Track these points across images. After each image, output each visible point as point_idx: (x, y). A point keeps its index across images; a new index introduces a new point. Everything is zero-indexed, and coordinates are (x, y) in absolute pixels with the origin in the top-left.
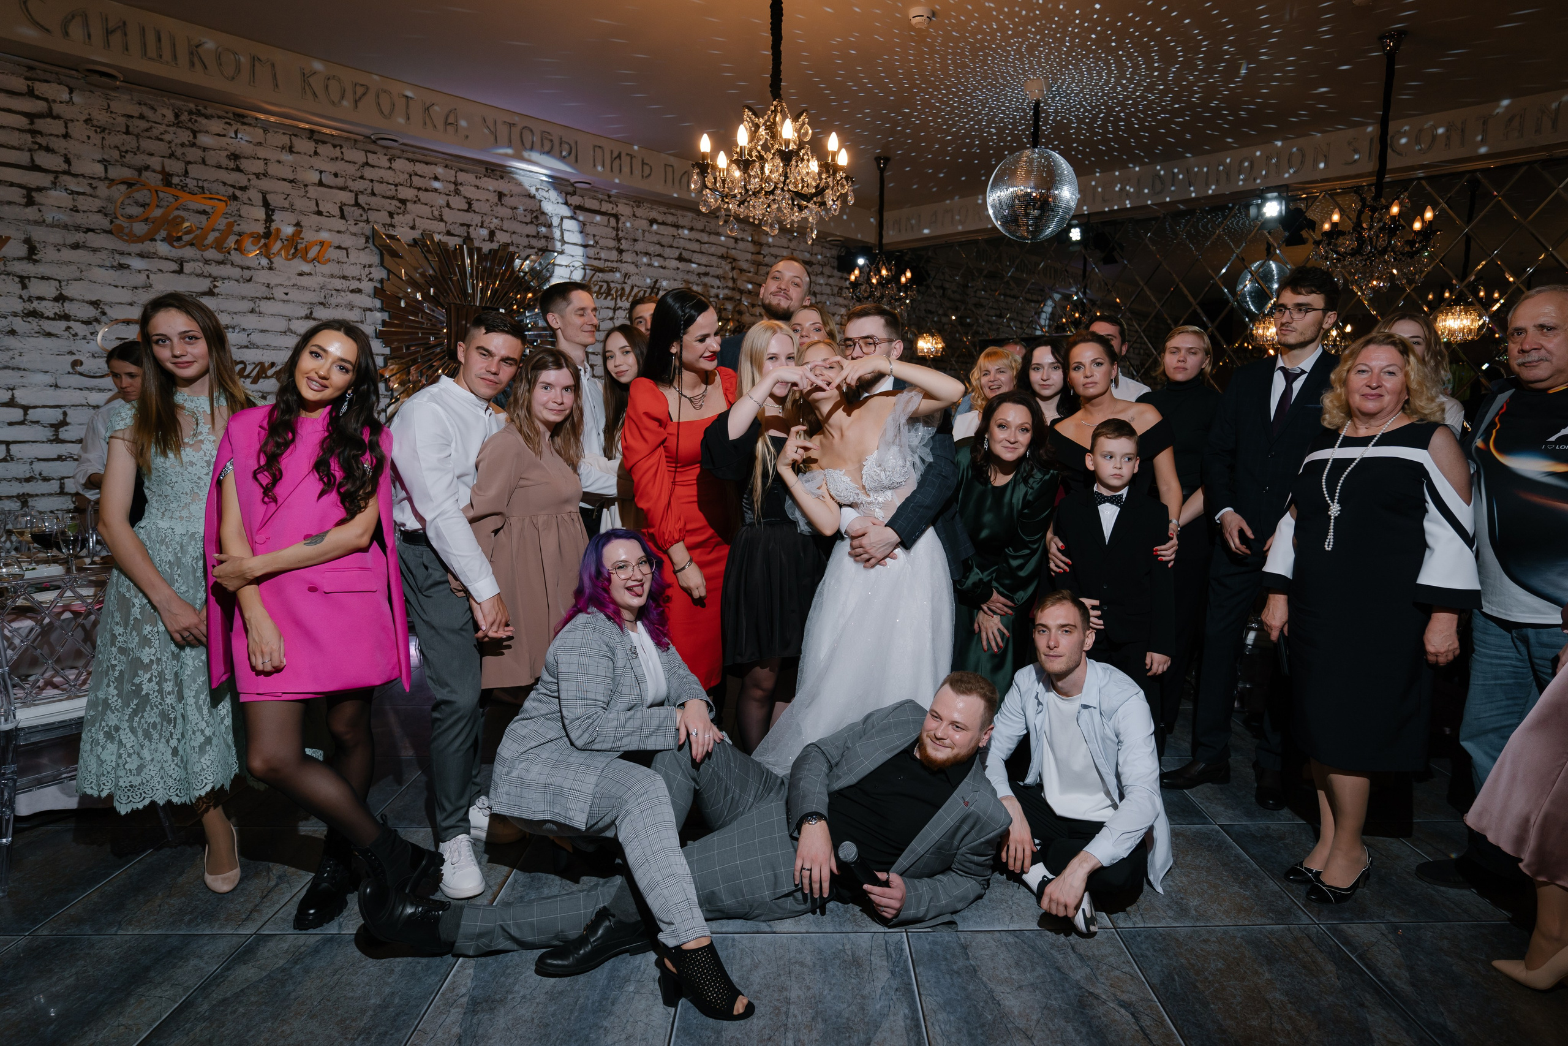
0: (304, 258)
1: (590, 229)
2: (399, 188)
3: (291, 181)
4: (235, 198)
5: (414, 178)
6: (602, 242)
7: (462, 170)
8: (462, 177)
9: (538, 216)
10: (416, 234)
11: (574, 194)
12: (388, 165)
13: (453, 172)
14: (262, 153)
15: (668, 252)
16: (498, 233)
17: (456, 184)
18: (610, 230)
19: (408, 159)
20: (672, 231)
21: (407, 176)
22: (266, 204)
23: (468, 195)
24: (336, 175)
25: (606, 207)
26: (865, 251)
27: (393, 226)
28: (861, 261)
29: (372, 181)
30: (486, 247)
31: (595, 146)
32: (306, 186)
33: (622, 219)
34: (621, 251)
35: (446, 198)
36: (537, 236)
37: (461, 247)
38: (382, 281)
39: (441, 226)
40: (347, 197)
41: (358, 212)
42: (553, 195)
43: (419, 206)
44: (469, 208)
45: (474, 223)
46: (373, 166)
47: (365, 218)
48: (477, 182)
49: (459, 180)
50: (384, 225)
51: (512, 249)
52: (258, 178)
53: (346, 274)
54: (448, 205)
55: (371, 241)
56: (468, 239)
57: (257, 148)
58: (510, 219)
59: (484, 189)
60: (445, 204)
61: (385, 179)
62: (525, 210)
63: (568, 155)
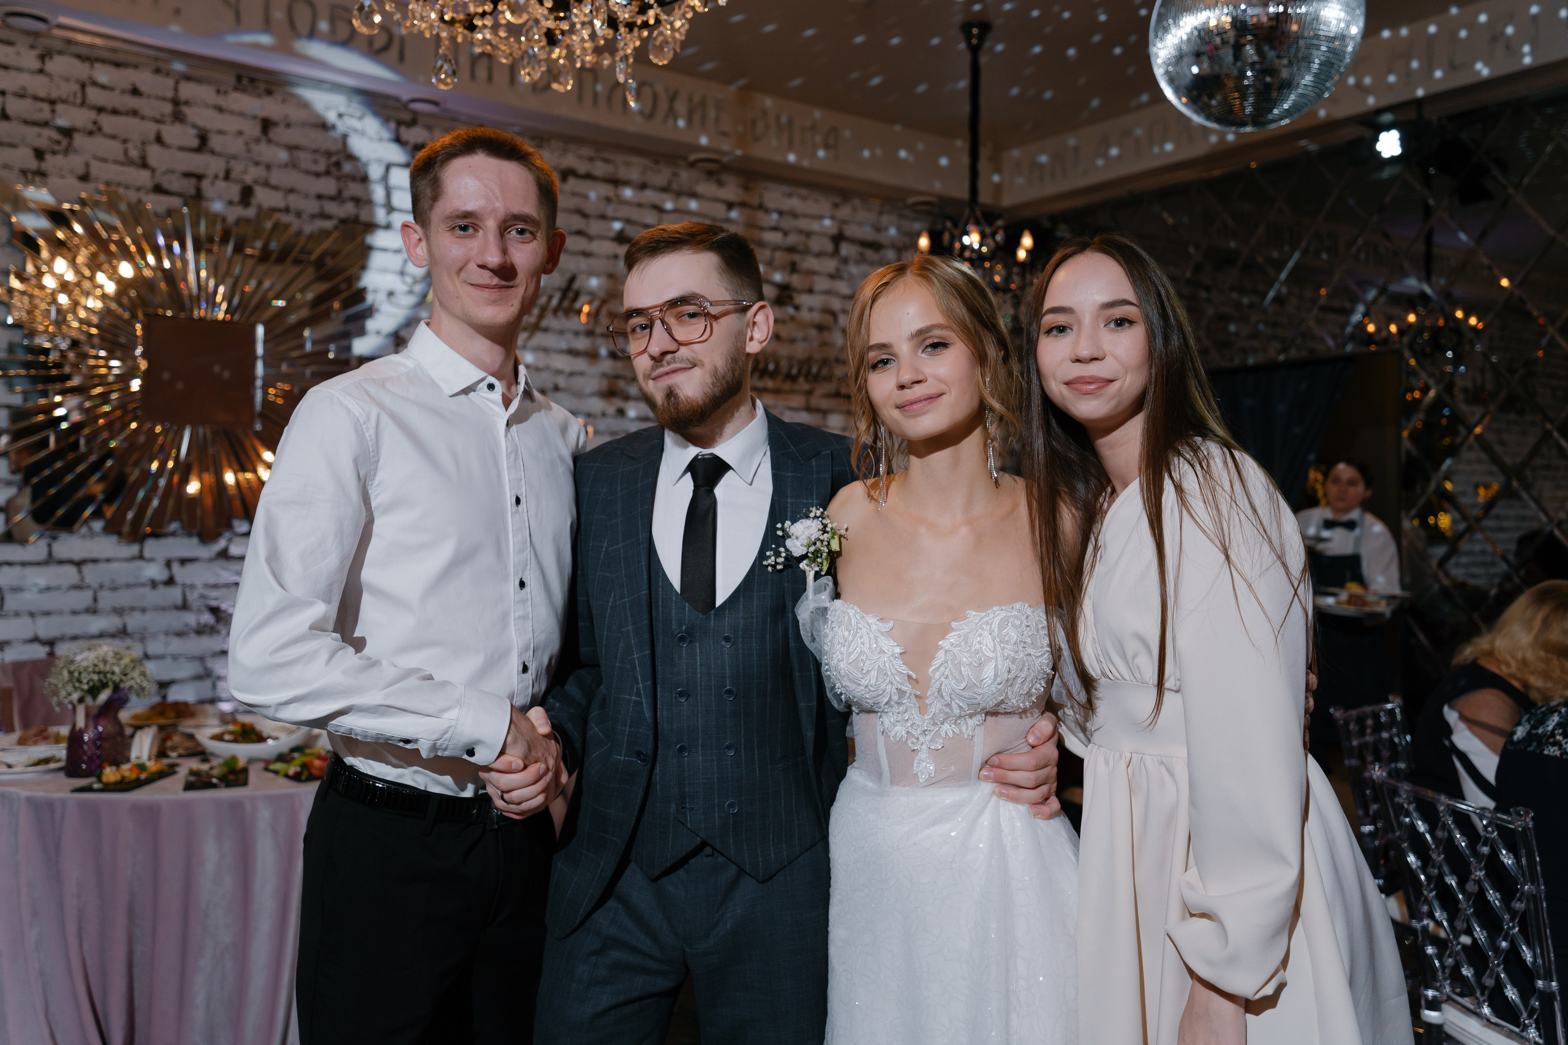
2: (60, 107)
7: (187, 79)
8: (187, 90)
9: (340, 163)
10: (88, 189)
11: (412, 123)
12: (37, 65)
13: (170, 82)
15: (594, 227)
16: (258, 190)
17: (176, 102)
19: (79, 57)
20: (606, 190)
21: (76, 87)
23: (201, 122)
27: (43, 174)
35: (155, 126)
36: (338, 197)
39: (143, 177)
42: (372, 125)
43: (97, 139)
44: (203, 144)
45: (210, 173)
46: (6, 68)
48: (220, 100)
49: (183, 95)
50: (24, 172)
54: (159, 139)
58: (286, 166)
59: (232, 112)
60: (152, 137)
61: (30, 91)
62: (315, 151)
63: (386, 48)
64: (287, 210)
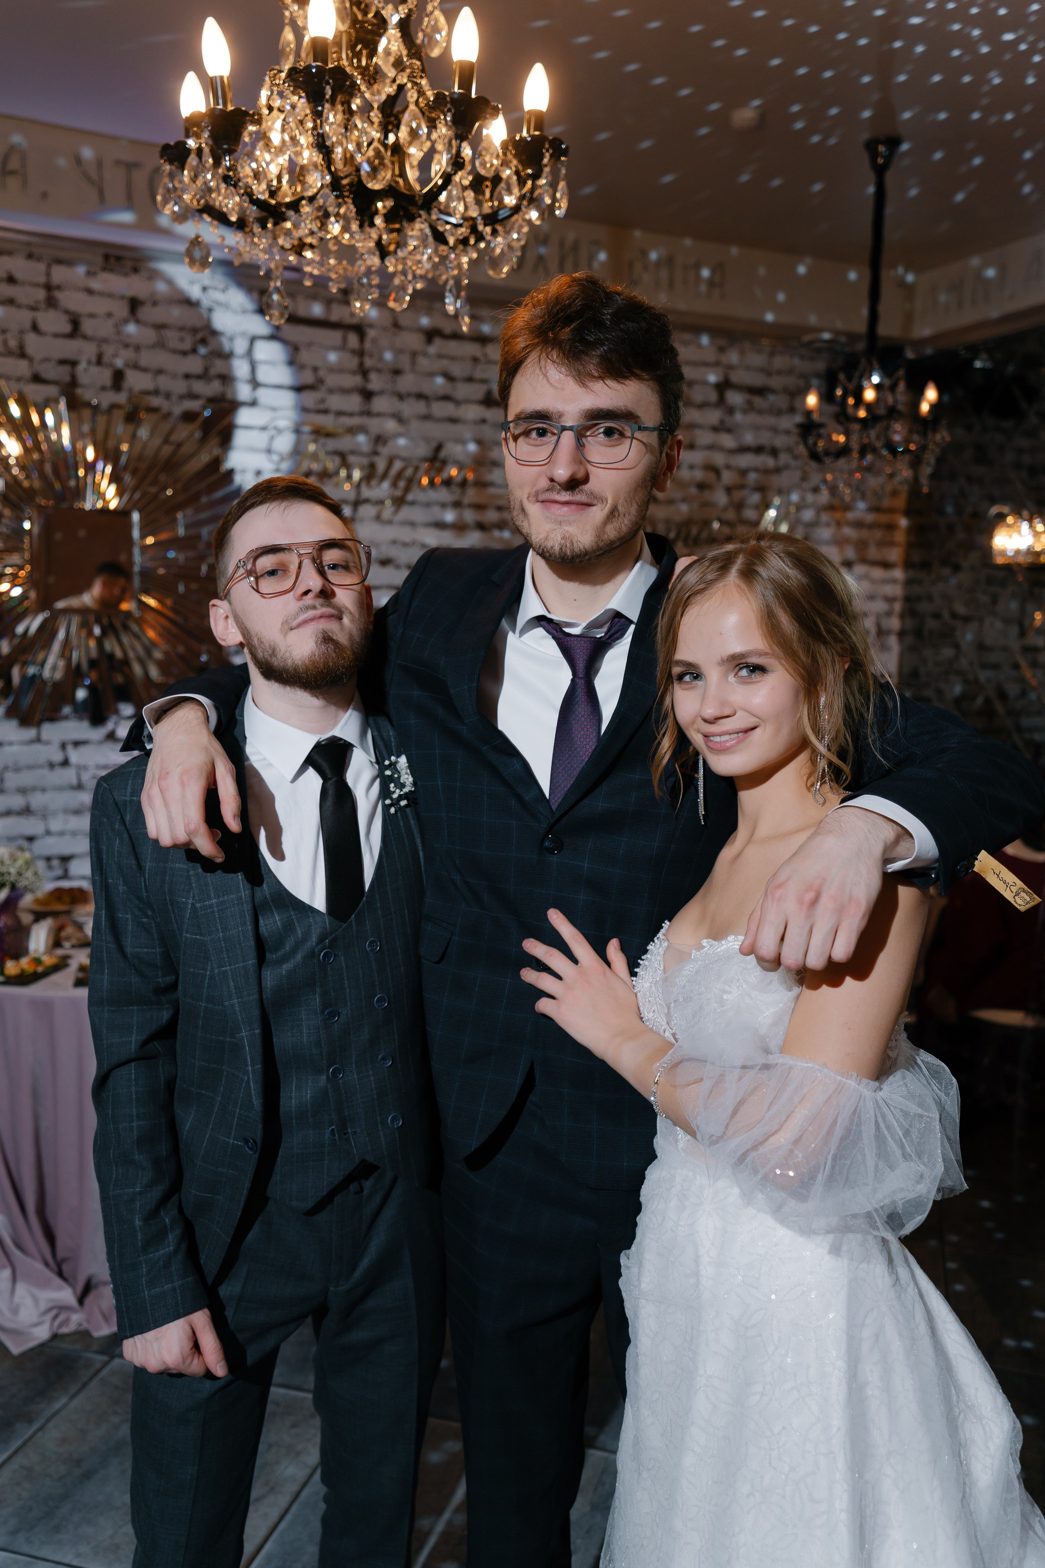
1: (305, 356)
6: (332, 380)
7: (59, 262)
8: (59, 274)
9: (204, 339)
13: (43, 267)
15: (463, 390)
17: (49, 287)
18: (348, 356)
23: (72, 307)
25: (336, 313)
30: (108, 400)
33: (371, 333)
34: (368, 395)
35: (31, 314)
36: (204, 376)
37: (56, 401)
39: (22, 367)
42: (238, 298)
44: (75, 329)
45: (84, 359)
48: (91, 282)
49: (56, 280)
51: (155, 401)
54: (35, 328)
56: (66, 387)
58: (153, 346)
59: (101, 294)
60: (28, 325)
62: (182, 329)
64: (156, 392)
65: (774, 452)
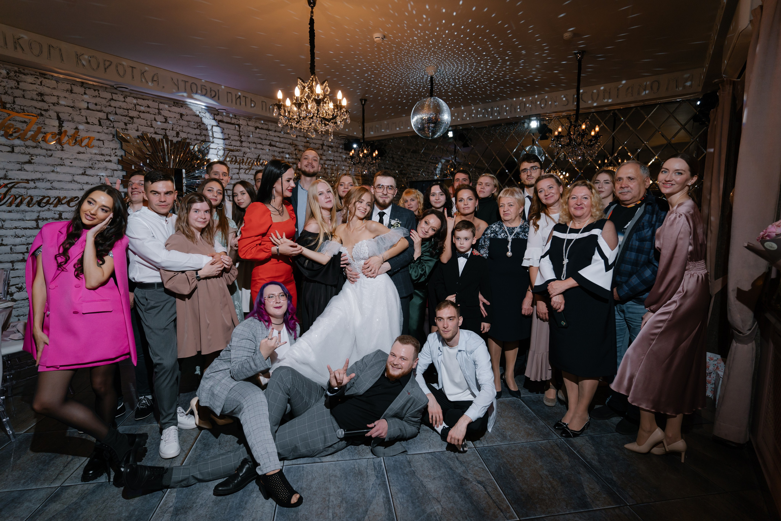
0: (80, 145)
1: (226, 131)
2: (130, 111)
3: (72, 107)
4: (42, 115)
5: (137, 106)
6: (232, 138)
7: (161, 103)
8: (161, 106)
9: (201, 125)
10: (139, 133)
11: (218, 114)
12: (123, 100)
13: (157, 104)
14: (55, 93)
15: (264, 142)
16: (180, 133)
17: (159, 109)
18: (236, 132)
19: (134, 97)
20: (266, 132)
21: (133, 106)
22: (59, 118)
23: (165, 115)
24: (96, 104)
25: (234, 121)
26: (357, 141)
27: (127, 130)
28: (355, 146)
29: (115, 107)
30: (175, 140)
31: (227, 93)
32: (80, 109)
33: (242, 127)
34: (241, 142)
35: (153, 116)
36: (200, 135)
37: (162, 140)
38: (122, 156)
39: (152, 130)
40: (102, 115)
41: (108, 123)
42: (208, 115)
43: (140, 120)
45: (168, 129)
46: (115, 100)
47: (112, 125)
48: (170, 109)
49: (160, 107)
50: (122, 129)
51: (188, 141)
52: (54, 105)
53: (103, 153)
54: (155, 120)
55: (115, 137)
56: (166, 136)
57: (53, 90)
58: (187, 126)
59: (173, 112)
60: (153, 119)
61: (122, 107)
62: (194, 122)
63: (215, 96)
65: (334, 161)
